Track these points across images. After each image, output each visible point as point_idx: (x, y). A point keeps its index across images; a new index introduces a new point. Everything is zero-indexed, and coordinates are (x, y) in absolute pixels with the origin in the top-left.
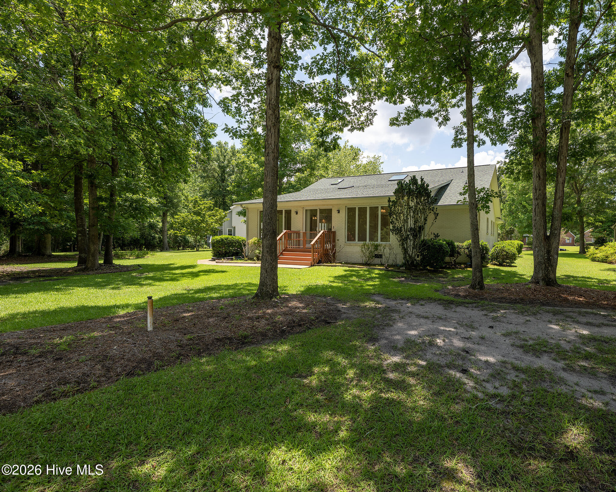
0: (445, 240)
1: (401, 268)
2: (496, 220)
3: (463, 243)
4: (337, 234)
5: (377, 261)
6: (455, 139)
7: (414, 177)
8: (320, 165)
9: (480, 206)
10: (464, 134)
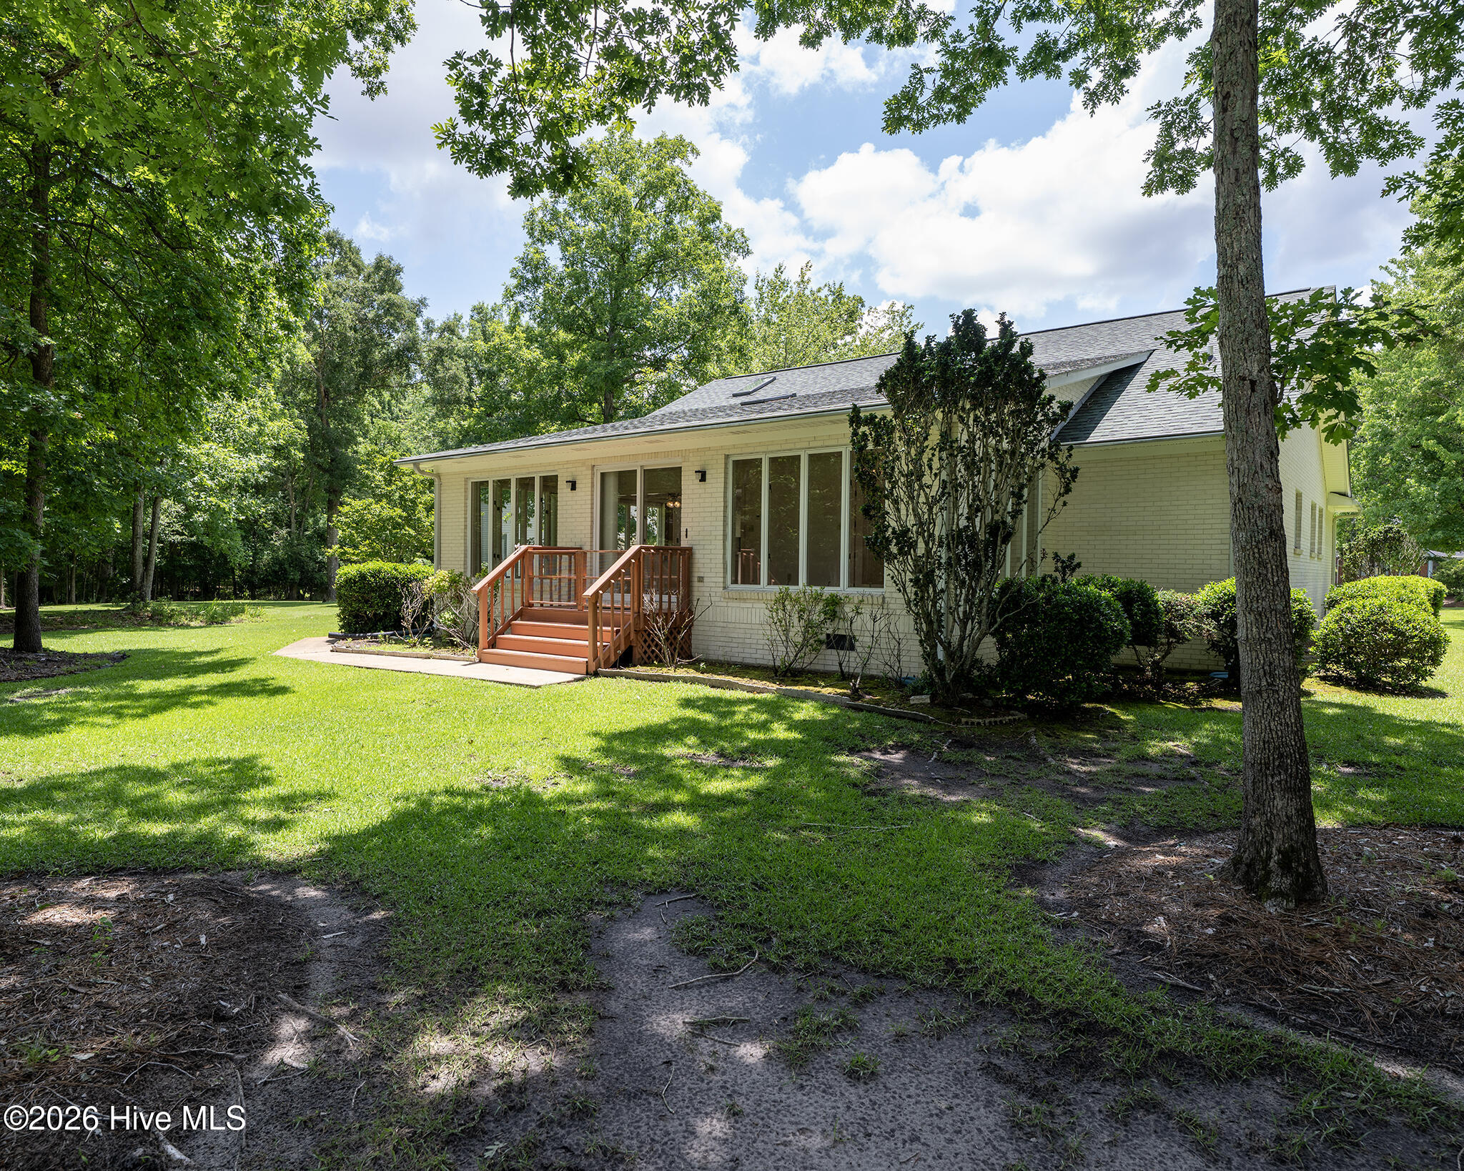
0: (1110, 585)
1: (914, 700)
2: (1328, 502)
3: (1194, 590)
4: (698, 555)
5: (831, 659)
6: (1162, 157)
7: (969, 315)
8: (723, 345)
9: (1291, 396)
10: (1201, 132)
